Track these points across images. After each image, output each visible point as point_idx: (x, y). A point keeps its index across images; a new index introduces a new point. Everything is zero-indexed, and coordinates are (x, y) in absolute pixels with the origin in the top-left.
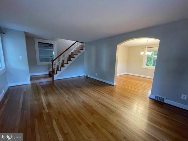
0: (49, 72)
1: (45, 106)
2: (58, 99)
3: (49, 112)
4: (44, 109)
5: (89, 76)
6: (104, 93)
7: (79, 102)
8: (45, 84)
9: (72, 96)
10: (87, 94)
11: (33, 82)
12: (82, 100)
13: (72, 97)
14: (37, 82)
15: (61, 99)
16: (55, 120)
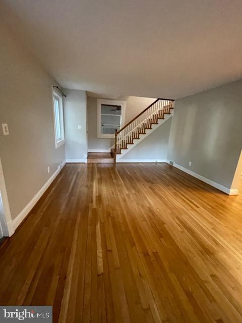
0: (112, 150)
1: (94, 199)
2: (113, 193)
3: (96, 209)
4: (92, 202)
5: (175, 165)
6: (198, 205)
7: (142, 206)
8: (103, 166)
9: (135, 194)
10: (160, 197)
11: (89, 162)
12: (149, 206)
13: (135, 196)
14: (94, 162)
15: (117, 195)
16: (101, 223)
